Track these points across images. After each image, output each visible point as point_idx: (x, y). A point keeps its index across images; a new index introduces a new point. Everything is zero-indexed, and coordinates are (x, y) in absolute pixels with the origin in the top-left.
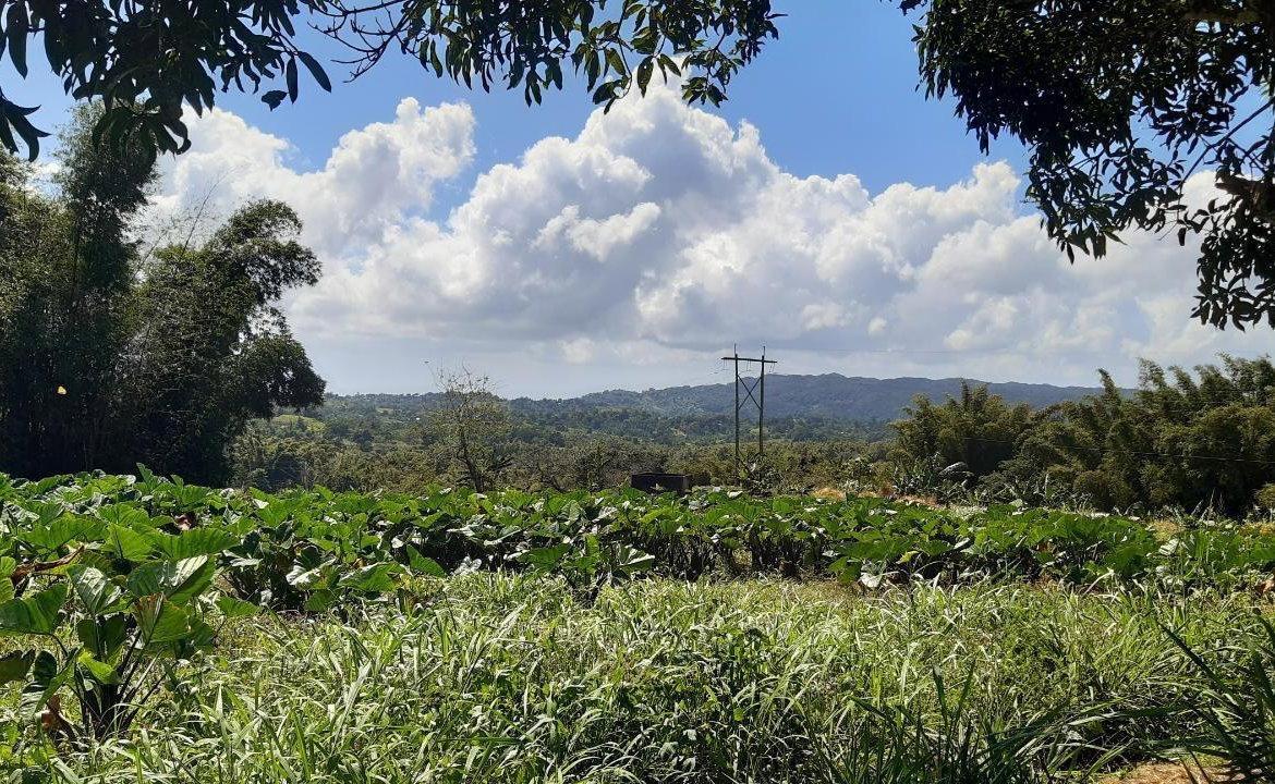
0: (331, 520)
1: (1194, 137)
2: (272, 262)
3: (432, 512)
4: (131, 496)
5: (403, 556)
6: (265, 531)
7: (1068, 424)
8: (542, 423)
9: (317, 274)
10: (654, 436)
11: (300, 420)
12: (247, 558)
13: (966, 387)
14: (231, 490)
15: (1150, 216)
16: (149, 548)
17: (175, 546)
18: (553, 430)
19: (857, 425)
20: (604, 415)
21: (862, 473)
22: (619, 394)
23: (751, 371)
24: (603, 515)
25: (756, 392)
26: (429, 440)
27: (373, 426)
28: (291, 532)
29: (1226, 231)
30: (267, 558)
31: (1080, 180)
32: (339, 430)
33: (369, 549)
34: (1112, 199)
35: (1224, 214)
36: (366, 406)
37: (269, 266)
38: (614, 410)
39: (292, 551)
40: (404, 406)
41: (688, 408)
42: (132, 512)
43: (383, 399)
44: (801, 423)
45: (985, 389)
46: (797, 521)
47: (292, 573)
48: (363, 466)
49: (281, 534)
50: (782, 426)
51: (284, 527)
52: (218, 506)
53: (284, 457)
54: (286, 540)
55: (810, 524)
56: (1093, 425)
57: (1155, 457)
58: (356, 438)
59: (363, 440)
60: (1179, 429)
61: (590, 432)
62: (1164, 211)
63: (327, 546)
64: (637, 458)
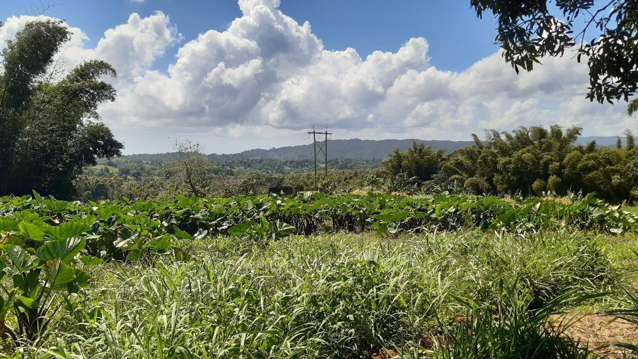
0: (131, 214)
1: (577, 10)
2: (92, 91)
3: (181, 209)
4: (29, 206)
5: (170, 230)
6: (101, 221)
7: (461, 158)
8: (223, 165)
9: (115, 96)
10: (276, 170)
11: (106, 167)
12: (92, 235)
13: (415, 143)
14: (79, 202)
15: (556, 49)
16: (43, 234)
17: (57, 232)
18: (228, 168)
19: (367, 161)
20: (252, 161)
21: (374, 183)
22: (258, 150)
23: (321, 138)
24: (264, 207)
25: (324, 148)
26: (169, 174)
27: (142, 169)
28: (114, 221)
29: (599, 55)
30: (103, 234)
31: (521, 33)
32: (125, 172)
33: (154, 228)
34: (537, 42)
35: (598, 47)
36: (137, 159)
37: (91, 93)
38: (257, 158)
39: (116, 231)
40: (156, 160)
41: (291, 156)
42: (31, 215)
43: (145, 156)
44: (342, 162)
45: (423, 144)
46: (353, 205)
47: (116, 241)
48: (138, 188)
49: (110, 223)
50: (334, 164)
51: (111, 219)
52: (73, 210)
53: (99, 185)
54: (112, 225)
55: (360, 206)
56: (472, 158)
57: (498, 171)
58: (134, 175)
59: (137, 176)
60: (507, 159)
61: (246, 168)
62: (563, 46)
63: (133, 227)
64: (270, 180)
